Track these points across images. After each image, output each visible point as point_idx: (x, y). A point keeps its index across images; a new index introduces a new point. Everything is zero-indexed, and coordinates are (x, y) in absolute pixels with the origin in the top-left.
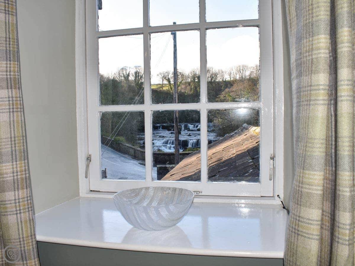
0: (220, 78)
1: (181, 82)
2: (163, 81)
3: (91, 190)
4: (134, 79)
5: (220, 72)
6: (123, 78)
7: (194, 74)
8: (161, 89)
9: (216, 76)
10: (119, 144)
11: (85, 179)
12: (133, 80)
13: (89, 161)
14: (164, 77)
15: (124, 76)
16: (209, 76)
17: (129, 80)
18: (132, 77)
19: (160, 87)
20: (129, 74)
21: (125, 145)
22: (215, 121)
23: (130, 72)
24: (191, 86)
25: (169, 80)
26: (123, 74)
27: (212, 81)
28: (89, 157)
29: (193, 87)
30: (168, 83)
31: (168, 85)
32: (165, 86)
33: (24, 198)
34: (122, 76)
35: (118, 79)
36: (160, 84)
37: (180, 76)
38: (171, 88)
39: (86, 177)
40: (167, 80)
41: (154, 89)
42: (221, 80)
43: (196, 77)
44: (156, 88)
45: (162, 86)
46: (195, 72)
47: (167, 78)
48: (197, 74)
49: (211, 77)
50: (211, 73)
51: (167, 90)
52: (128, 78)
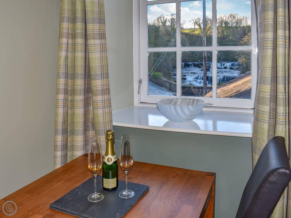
0: (244, 23)
1: (210, 26)
2: (195, 26)
3: (141, 102)
4: (171, 25)
5: (244, 18)
6: (161, 24)
7: (221, 20)
8: (193, 33)
9: (241, 22)
10: (157, 78)
11: (138, 94)
12: (169, 26)
13: (140, 83)
14: (196, 23)
15: (162, 22)
16: (235, 22)
17: (166, 25)
18: (168, 23)
19: (192, 31)
20: (166, 20)
21: (162, 80)
22: (239, 61)
23: (167, 19)
24: (219, 30)
25: (199, 25)
26: (161, 20)
27: (238, 26)
28: (140, 80)
29: (220, 31)
30: (199, 28)
31: (199, 30)
32: (196, 30)
33: (107, 100)
34: (161, 22)
35: (157, 24)
36: (192, 29)
37: (209, 22)
38: (202, 32)
39: (138, 93)
40: (198, 25)
41: (187, 33)
42: (245, 25)
43: (224, 22)
44: (188, 32)
45: (194, 30)
46: (222, 19)
47: (198, 24)
48: (224, 20)
49: (236, 22)
50: (236, 19)
51: (198, 33)
52: (165, 24)
